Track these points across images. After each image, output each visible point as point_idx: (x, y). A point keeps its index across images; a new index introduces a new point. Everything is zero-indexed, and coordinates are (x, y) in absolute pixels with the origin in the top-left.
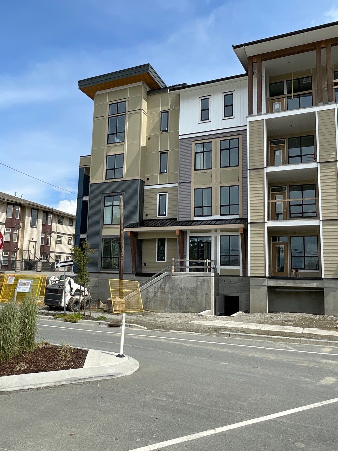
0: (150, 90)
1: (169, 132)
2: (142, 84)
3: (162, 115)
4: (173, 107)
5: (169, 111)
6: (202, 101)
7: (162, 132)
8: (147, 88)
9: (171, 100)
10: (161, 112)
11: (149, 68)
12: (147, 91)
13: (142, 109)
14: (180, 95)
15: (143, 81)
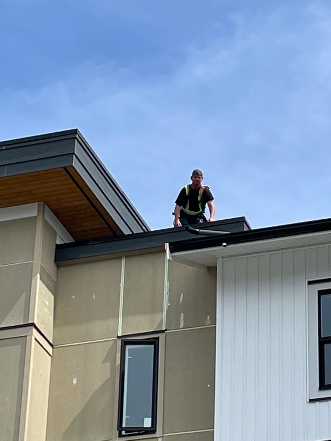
0: (72, 240)
1: (161, 435)
2: (36, 215)
3: (127, 357)
4: (182, 321)
5: (162, 337)
6: (322, 297)
7: (123, 433)
8: (57, 234)
9: (170, 290)
10: (123, 343)
11: (74, 150)
12: (56, 244)
13: (32, 326)
14: (216, 267)
15: (43, 202)
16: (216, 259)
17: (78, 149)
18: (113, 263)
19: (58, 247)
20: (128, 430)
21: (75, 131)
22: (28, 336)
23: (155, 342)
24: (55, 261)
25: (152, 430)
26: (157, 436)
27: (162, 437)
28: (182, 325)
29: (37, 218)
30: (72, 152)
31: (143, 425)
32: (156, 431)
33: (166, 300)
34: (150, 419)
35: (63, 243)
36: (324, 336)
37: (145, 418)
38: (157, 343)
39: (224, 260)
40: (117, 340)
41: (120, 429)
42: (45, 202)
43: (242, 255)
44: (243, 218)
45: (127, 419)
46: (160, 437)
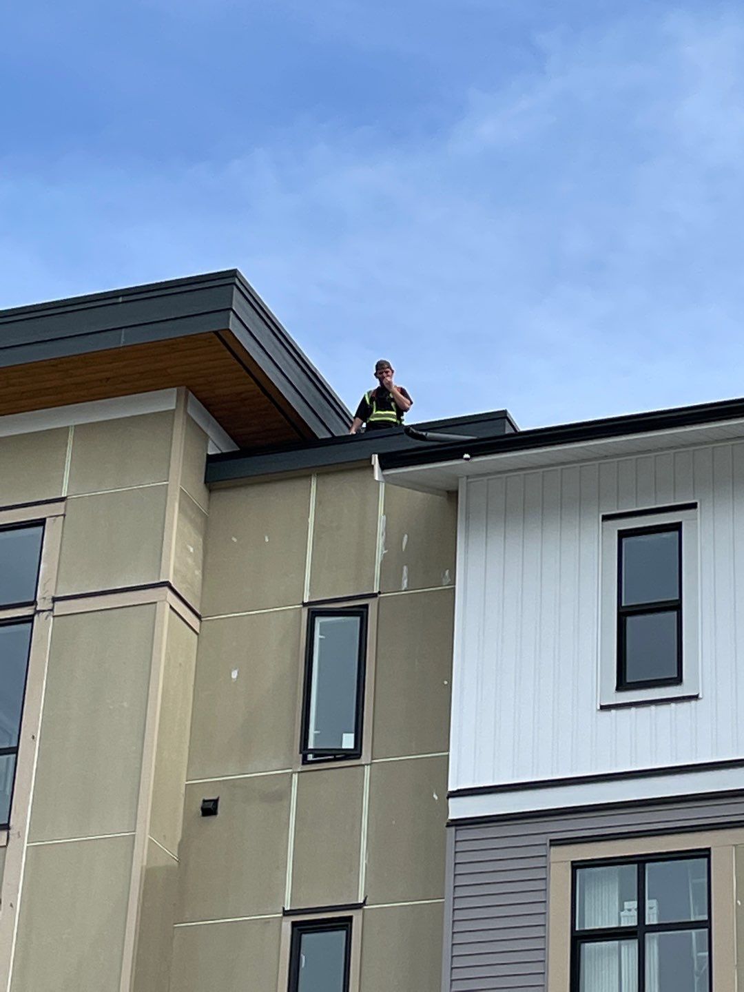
0: (233, 448)
1: (369, 762)
2: (174, 407)
3: (317, 636)
4: (405, 579)
5: (372, 604)
6: (625, 541)
7: (310, 757)
8: (209, 437)
9: (387, 529)
10: (310, 614)
11: (231, 304)
12: (208, 455)
13: (164, 586)
14: (457, 492)
15: (184, 387)
16: (457, 479)
17: (238, 303)
18: (298, 485)
19: (210, 459)
20: (316, 753)
21: (233, 273)
22: (158, 603)
23: (362, 612)
24: (206, 482)
25: (355, 754)
26: (363, 763)
27: (371, 764)
28: (405, 586)
29: (176, 415)
30: (229, 307)
31: (341, 746)
32: (361, 755)
33: (380, 547)
34: (352, 736)
35: (219, 452)
36: (626, 605)
37: (344, 735)
38: (365, 614)
39: (469, 480)
40: (303, 609)
41: (305, 752)
42: (188, 387)
43: (499, 472)
44: (505, 412)
45: (316, 736)
46: (367, 765)
